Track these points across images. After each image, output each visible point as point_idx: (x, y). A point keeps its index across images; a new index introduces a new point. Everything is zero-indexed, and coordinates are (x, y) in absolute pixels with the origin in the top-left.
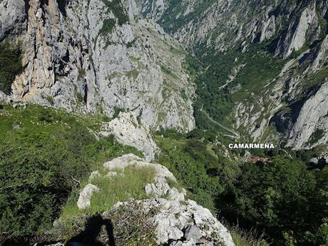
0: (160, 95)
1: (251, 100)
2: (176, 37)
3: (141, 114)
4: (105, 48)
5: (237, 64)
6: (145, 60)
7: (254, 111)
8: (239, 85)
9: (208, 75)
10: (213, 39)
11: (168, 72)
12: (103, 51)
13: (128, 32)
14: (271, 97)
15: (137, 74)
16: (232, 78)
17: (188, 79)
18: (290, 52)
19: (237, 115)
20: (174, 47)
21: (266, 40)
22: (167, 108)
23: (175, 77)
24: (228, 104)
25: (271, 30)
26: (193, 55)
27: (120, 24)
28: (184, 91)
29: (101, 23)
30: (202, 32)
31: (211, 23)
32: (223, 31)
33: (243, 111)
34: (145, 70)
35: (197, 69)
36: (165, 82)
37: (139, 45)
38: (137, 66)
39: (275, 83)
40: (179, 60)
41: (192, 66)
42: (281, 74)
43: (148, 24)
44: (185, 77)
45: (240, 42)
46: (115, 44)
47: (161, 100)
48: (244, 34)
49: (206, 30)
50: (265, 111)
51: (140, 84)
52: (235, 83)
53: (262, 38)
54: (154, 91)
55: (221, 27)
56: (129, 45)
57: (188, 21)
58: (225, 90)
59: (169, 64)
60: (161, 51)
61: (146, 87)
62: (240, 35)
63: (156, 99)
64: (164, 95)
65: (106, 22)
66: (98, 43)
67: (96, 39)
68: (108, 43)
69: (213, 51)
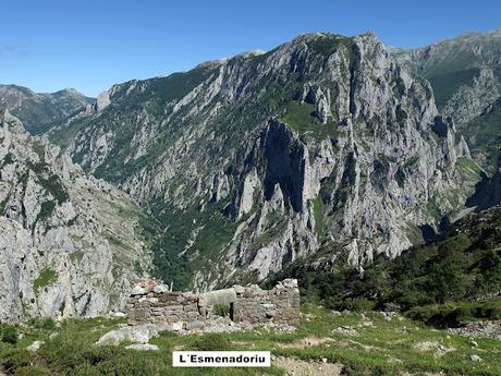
0: (110, 275)
1: (209, 268)
2: (125, 188)
3: (89, 300)
4: (44, 234)
5: (196, 226)
6: (89, 237)
7: (212, 279)
8: (197, 252)
9: (166, 240)
10: (172, 192)
11: (119, 243)
12: (42, 238)
13: (67, 210)
14: (226, 263)
15: (82, 255)
16: (191, 242)
17: (143, 248)
18: (241, 215)
19: (196, 285)
20: (124, 206)
21: (222, 200)
22: (119, 289)
23: (127, 248)
24: (187, 275)
25: (226, 189)
26: (150, 212)
27: (60, 204)
28: (138, 263)
29: (39, 208)
30: (158, 182)
31: (169, 171)
32: (182, 183)
33: (202, 280)
34: (90, 249)
35: (153, 232)
36: (115, 257)
37: (82, 221)
38: (80, 246)
39: (229, 248)
40: (131, 224)
41: (146, 230)
42: (234, 239)
43: (88, 181)
44: (138, 245)
45: (198, 199)
46: (55, 227)
47: (112, 280)
48: (203, 187)
49: (163, 180)
50: (222, 277)
51: (86, 266)
52: (193, 249)
53: (218, 198)
54: (103, 271)
55: (179, 178)
56: (70, 223)
57: (140, 168)
58: (185, 258)
59: (119, 233)
60: (108, 216)
61: (93, 268)
62: (199, 189)
63: (106, 280)
64: (114, 274)
65: (43, 205)
66: (36, 231)
67: (34, 226)
68: (48, 228)
69: (172, 207)
